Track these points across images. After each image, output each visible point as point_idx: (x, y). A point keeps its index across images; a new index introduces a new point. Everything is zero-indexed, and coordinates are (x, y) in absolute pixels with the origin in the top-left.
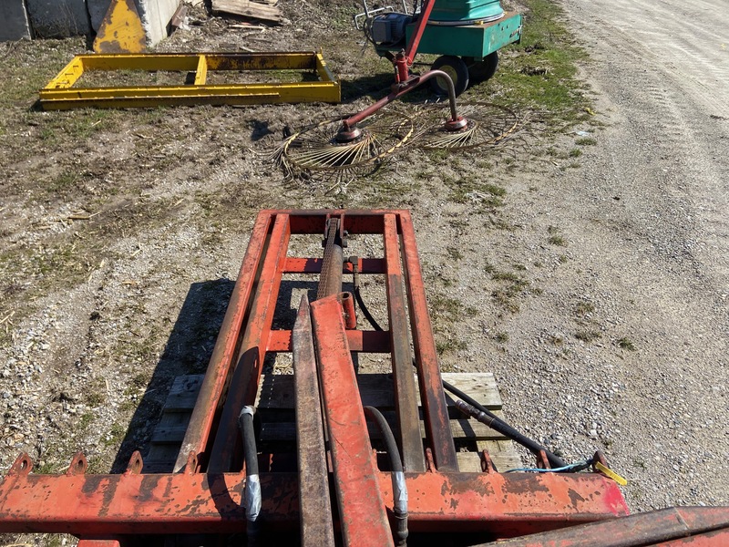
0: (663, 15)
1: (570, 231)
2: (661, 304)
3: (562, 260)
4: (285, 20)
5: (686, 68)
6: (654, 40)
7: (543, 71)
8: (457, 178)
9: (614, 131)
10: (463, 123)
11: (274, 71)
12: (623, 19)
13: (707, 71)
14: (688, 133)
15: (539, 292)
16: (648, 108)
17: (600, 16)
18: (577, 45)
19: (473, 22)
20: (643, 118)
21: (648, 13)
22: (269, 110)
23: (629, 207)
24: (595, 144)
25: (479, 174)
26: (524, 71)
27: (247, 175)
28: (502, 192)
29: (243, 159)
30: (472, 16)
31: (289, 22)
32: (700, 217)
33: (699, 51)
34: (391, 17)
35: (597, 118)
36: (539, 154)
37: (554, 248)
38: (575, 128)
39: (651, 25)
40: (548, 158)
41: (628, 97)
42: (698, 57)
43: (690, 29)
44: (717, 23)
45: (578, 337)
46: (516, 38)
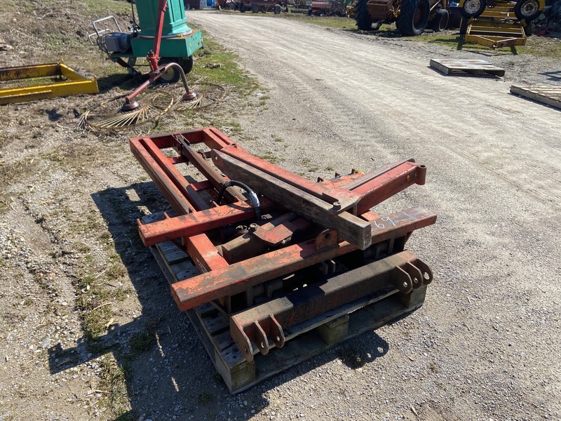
0: (265, 32)
1: (281, 135)
2: (335, 154)
3: (286, 147)
4: (8, 46)
5: (292, 59)
6: (268, 46)
7: (218, 66)
8: (209, 123)
9: (274, 92)
10: (194, 95)
11: (26, 80)
12: (245, 35)
13: (302, 59)
14: (310, 88)
15: (284, 160)
16: (284, 79)
17: (231, 34)
18: (227, 51)
19: (176, 35)
20: (285, 84)
21: (256, 31)
22: (48, 103)
23: (301, 122)
24: (269, 98)
25: (219, 119)
26: (207, 67)
27: (69, 139)
28: (238, 125)
29: (57, 131)
30: (174, 32)
31: (11, 47)
32: (333, 121)
33: (295, 50)
34: (116, 35)
35: (263, 86)
36: (245, 106)
37: (279, 143)
38: (255, 92)
39: (262, 38)
40: (250, 107)
41: (272, 75)
42: (294, 53)
43: (284, 39)
44: (295, 35)
45: (310, 171)
46: (201, 45)
